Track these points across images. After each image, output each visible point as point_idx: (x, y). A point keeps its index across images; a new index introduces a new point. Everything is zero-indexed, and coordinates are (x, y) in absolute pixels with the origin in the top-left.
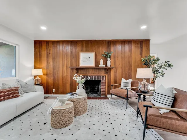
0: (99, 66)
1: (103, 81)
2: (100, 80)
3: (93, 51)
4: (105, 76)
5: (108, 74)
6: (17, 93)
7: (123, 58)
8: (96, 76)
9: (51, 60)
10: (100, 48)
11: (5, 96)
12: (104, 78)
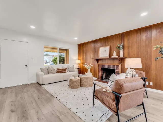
0: (112, 57)
1: (117, 70)
2: (115, 69)
3: (108, 45)
4: (119, 66)
5: (122, 64)
6: (65, 71)
7: (138, 48)
8: (111, 65)
9: (84, 55)
10: (114, 42)
11: (61, 71)
12: (118, 67)
